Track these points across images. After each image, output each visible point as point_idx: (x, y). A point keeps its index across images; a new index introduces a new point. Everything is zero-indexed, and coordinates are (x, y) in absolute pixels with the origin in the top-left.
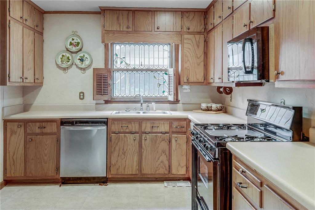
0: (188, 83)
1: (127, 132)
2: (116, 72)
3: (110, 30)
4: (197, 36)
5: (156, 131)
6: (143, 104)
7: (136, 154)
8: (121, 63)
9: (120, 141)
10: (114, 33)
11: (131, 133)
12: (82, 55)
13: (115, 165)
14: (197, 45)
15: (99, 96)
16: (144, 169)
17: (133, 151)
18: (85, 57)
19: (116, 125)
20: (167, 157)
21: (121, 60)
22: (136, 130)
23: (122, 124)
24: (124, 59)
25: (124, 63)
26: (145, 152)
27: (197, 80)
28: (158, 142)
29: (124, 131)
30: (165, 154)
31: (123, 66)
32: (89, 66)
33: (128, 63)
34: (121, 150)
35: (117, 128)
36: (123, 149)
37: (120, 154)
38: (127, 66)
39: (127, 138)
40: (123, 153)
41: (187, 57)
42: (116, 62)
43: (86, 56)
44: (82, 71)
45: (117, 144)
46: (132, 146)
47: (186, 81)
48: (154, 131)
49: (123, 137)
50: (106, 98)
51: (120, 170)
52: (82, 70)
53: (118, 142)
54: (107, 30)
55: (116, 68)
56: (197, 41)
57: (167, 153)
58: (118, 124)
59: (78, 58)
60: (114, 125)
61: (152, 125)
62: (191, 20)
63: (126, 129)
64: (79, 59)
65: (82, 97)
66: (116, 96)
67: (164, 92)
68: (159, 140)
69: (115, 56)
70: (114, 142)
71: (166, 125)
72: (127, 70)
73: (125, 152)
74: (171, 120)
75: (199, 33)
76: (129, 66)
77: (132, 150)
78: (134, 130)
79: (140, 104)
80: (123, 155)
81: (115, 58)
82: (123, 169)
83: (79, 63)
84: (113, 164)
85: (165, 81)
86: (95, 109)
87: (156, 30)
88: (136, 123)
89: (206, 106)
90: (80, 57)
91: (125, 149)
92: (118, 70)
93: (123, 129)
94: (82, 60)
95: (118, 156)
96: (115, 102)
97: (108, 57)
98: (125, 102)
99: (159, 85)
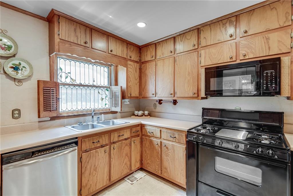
0: (131, 97)
1: (98, 147)
2: (62, 86)
3: (67, 39)
4: (136, 64)
5: (121, 139)
6: (94, 117)
7: (107, 166)
8: (66, 78)
9: (92, 158)
10: (70, 44)
11: (102, 146)
12: (17, 62)
13: (87, 186)
14: (135, 70)
15: (47, 113)
16: (113, 177)
17: (104, 164)
18: (22, 66)
19: (87, 143)
20: (129, 158)
21: (66, 75)
22: (106, 142)
23: (93, 140)
24: (69, 74)
25: (69, 78)
26: (113, 160)
27: (136, 95)
28: (123, 148)
29: (96, 146)
30: (128, 157)
31: (68, 81)
32: (29, 77)
33: (74, 78)
34: (93, 167)
35: (88, 145)
36: (95, 165)
37: (91, 171)
38: (73, 82)
39: (98, 153)
40: (94, 170)
41: (130, 78)
42: (61, 76)
43: (23, 64)
44: (17, 83)
45: (88, 162)
46: (103, 159)
47: (129, 96)
48: (120, 139)
49: (95, 153)
50: (54, 114)
51: (92, 188)
52: (16, 81)
53: (89, 160)
54: (62, 38)
55: (61, 82)
56: (136, 67)
57: (129, 155)
58: (89, 141)
59: (10, 65)
60: (85, 143)
61: (119, 135)
62: (132, 51)
63: (97, 144)
64: (12, 67)
65: (17, 115)
66: (62, 111)
67: (106, 104)
68: (123, 146)
69: (59, 70)
70: (85, 161)
71: (128, 132)
72: (74, 85)
73: (96, 168)
74: (131, 127)
75: (137, 62)
76: (75, 82)
77: (103, 162)
78: (104, 143)
79: (91, 117)
80: (94, 171)
81: (59, 72)
82: (95, 185)
83: (13, 73)
84: (84, 186)
85: (106, 95)
86: (39, 127)
87: (110, 52)
88: (106, 136)
89: (141, 113)
90: (13, 64)
91: (96, 165)
92: (64, 84)
93: (94, 145)
94: (16, 68)
95: (90, 174)
96: (63, 117)
97: (53, 71)
98: (75, 116)
99: (102, 99)
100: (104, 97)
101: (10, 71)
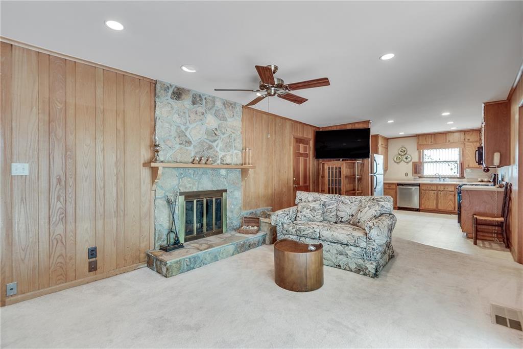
0: (469, 167)
1: (430, 190)
3: (421, 144)
4: (475, 143)
5: (446, 190)
7: (435, 200)
8: (428, 159)
9: (427, 194)
10: (424, 145)
11: (432, 190)
12: (407, 156)
13: (424, 204)
15: (416, 175)
16: (440, 207)
17: (433, 198)
19: (424, 187)
21: (428, 157)
22: (435, 189)
23: (427, 186)
25: (430, 158)
26: (440, 199)
31: (430, 160)
32: (410, 161)
33: (432, 158)
36: (428, 197)
37: (426, 199)
39: (430, 192)
42: (425, 158)
43: (409, 156)
44: (407, 164)
45: (425, 195)
46: (433, 196)
47: (467, 167)
50: (419, 175)
54: (419, 144)
61: (444, 187)
62: (470, 135)
63: (430, 188)
65: (407, 175)
66: (425, 175)
67: (454, 172)
68: (448, 194)
69: (424, 155)
70: (423, 194)
72: (432, 162)
76: (433, 160)
79: (439, 179)
80: (428, 200)
82: (428, 206)
85: (455, 167)
86: (414, 180)
87: (448, 142)
88: (435, 186)
92: (426, 162)
93: (428, 188)
94: (406, 158)
96: (424, 178)
97: (420, 156)
98: (430, 178)
99: (452, 169)
100: (453, 167)
101: (405, 159)
